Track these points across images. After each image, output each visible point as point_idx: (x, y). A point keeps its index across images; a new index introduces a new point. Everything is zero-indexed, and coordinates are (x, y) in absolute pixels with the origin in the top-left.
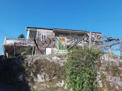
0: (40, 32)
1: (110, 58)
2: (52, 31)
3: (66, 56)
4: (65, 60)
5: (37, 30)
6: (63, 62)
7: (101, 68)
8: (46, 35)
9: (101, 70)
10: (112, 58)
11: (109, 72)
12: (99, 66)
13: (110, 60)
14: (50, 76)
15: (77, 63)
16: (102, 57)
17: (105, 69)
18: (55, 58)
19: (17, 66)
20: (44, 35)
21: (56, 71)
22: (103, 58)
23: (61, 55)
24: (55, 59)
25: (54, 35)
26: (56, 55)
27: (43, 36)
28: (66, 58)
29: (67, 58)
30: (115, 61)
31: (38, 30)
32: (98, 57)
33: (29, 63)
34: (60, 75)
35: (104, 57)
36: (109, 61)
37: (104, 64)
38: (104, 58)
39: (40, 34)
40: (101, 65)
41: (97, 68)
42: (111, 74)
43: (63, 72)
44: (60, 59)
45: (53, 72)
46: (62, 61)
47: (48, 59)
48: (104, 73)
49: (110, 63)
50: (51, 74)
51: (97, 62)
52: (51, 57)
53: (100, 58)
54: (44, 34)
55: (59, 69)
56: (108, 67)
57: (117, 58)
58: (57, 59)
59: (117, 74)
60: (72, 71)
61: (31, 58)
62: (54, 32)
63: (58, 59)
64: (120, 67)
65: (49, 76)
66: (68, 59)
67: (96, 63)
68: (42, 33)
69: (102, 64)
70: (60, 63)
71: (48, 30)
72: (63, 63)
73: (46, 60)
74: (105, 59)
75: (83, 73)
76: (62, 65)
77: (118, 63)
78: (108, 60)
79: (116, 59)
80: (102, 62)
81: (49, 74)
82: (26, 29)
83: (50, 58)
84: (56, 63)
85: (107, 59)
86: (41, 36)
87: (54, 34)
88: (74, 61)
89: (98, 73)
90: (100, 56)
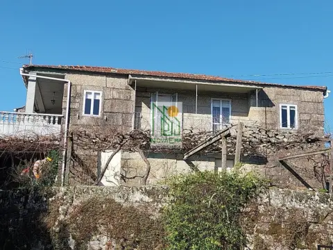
0: (79, 88)
1: (288, 199)
2: (123, 82)
3: (167, 190)
4: (164, 204)
5: (63, 77)
6: (161, 208)
7: (257, 226)
8: (99, 98)
9: (257, 231)
10: (294, 200)
11: (278, 236)
12: (253, 221)
13: (288, 204)
14: (125, 245)
15: (192, 212)
16: (264, 196)
17: (267, 229)
18: (137, 196)
19: (20, 219)
20: (91, 97)
21: (139, 231)
22: (267, 200)
23: (153, 188)
24: (138, 200)
25: (133, 98)
26: (141, 188)
27: (88, 101)
28: (167, 198)
29: (172, 198)
30: (302, 207)
31: (69, 78)
32: (252, 197)
33: (60, 209)
34: (151, 243)
35: (269, 197)
36: (284, 208)
37: (266, 215)
38: (270, 199)
39: (79, 95)
40: (259, 218)
41: (247, 225)
42: (284, 242)
43: (158, 235)
44: (152, 200)
45: (132, 235)
46: (157, 205)
47: (118, 200)
48: (263, 237)
49: (284, 212)
50: (125, 240)
51: (249, 209)
52: (126, 195)
53: (259, 199)
54: (93, 92)
55: (149, 228)
56: (279, 224)
57: (312, 199)
58: (142, 200)
59: (303, 244)
60: (180, 233)
61: (65, 194)
62: (132, 85)
63: (147, 199)
64: (315, 223)
65: (122, 245)
66: (172, 201)
67: (246, 213)
68: (85, 92)
69: (262, 215)
70: (150, 211)
71: (110, 79)
72: (160, 212)
73: (111, 201)
74: (272, 201)
75: (204, 237)
76: (156, 216)
77: (310, 213)
78: (280, 205)
79: (306, 202)
80: (261, 209)
81: (122, 240)
82: (21, 73)
83: (124, 195)
84: (141, 210)
85: (276, 202)
86: (81, 104)
87: (134, 93)
88: (186, 206)
89: (250, 238)
90: (258, 195)
